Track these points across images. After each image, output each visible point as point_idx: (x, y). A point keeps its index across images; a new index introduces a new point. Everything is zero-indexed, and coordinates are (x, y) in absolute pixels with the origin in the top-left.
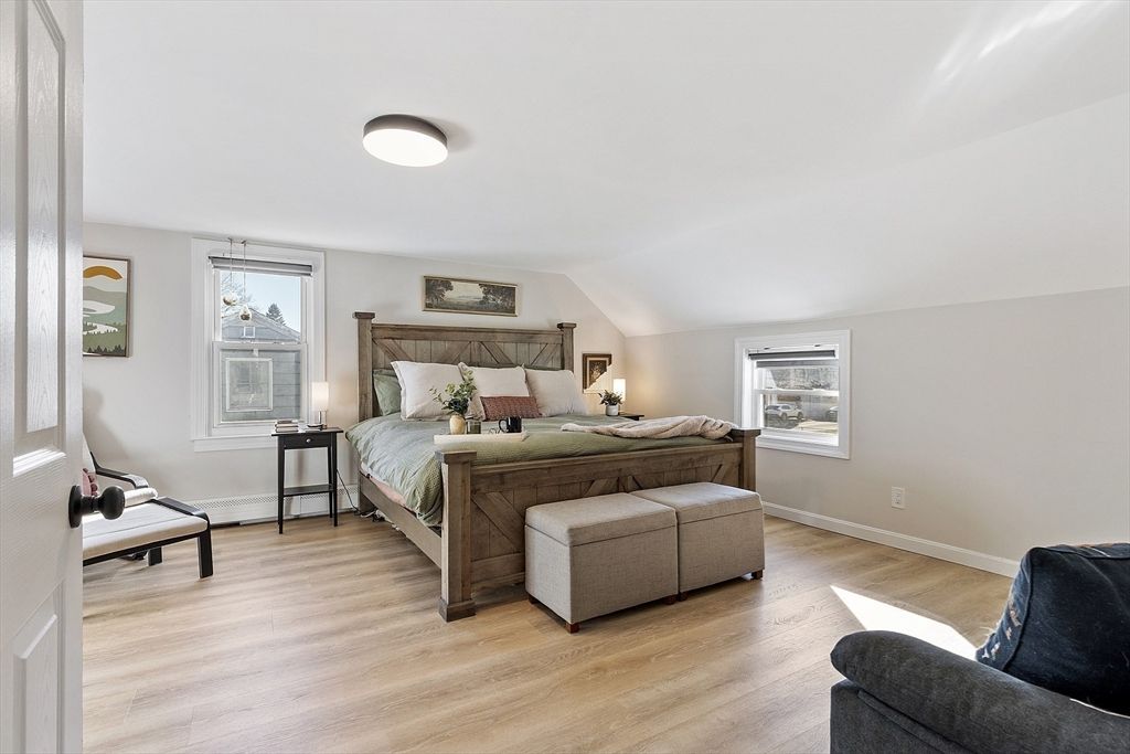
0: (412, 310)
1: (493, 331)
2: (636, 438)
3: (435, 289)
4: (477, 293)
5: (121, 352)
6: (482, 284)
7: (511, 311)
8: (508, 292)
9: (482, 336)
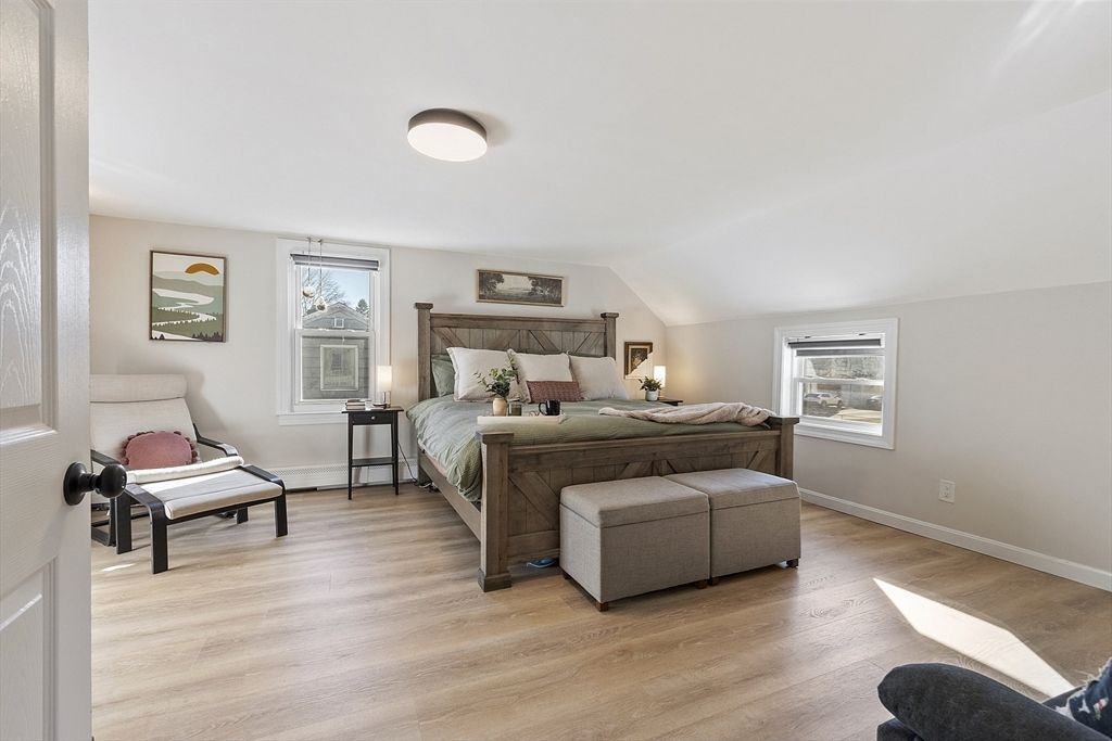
0: (467, 300)
1: (540, 320)
2: (671, 423)
3: (488, 282)
4: (526, 285)
5: (219, 338)
6: (531, 277)
7: (557, 302)
8: (556, 284)
9: (530, 325)
